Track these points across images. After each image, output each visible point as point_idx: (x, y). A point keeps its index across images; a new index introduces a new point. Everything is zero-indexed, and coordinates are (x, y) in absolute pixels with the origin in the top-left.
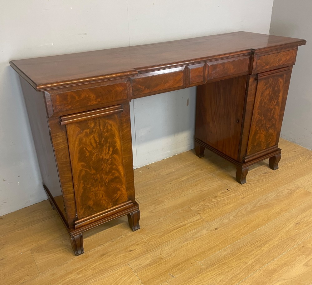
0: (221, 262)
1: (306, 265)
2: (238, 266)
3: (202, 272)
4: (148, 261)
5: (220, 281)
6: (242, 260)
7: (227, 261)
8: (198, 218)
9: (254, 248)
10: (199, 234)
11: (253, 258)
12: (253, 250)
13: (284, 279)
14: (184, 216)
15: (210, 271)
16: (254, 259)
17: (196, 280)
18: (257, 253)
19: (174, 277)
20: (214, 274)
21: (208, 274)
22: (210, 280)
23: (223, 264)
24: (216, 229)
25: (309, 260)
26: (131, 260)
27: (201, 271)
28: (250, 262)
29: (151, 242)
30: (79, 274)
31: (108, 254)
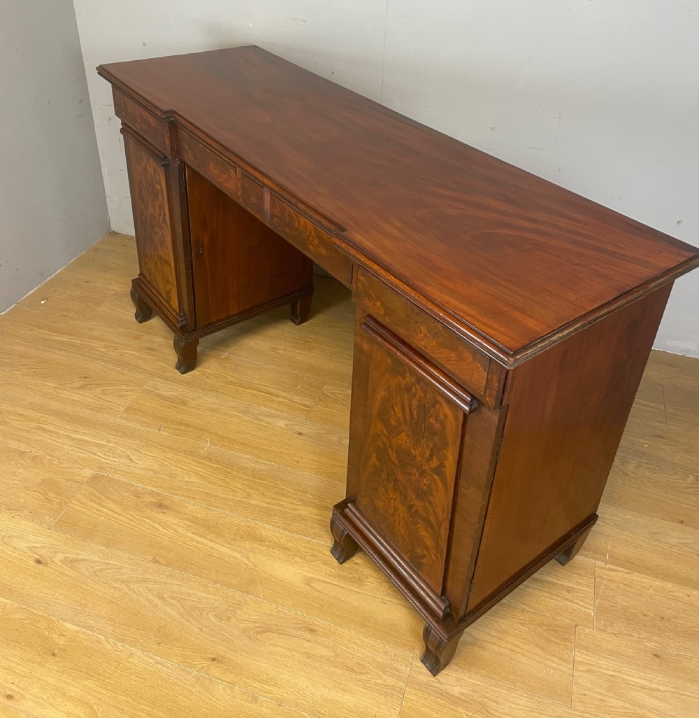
0: (228, 468)
1: (308, 581)
2: (234, 491)
3: (193, 456)
4: (170, 393)
5: (187, 482)
6: (251, 491)
7: (235, 473)
8: (306, 403)
9: (294, 496)
10: (270, 420)
11: (268, 503)
12: (287, 497)
13: (248, 558)
14: (297, 386)
15: (200, 463)
16: (267, 505)
17: (170, 455)
18: (285, 504)
19: (159, 431)
20: (198, 469)
21: (192, 462)
22: (181, 470)
23: (226, 471)
24: (300, 434)
25: (326, 582)
26: (159, 377)
27: (190, 453)
28: (254, 502)
29: (211, 379)
30: (105, 347)
31: (154, 352)
